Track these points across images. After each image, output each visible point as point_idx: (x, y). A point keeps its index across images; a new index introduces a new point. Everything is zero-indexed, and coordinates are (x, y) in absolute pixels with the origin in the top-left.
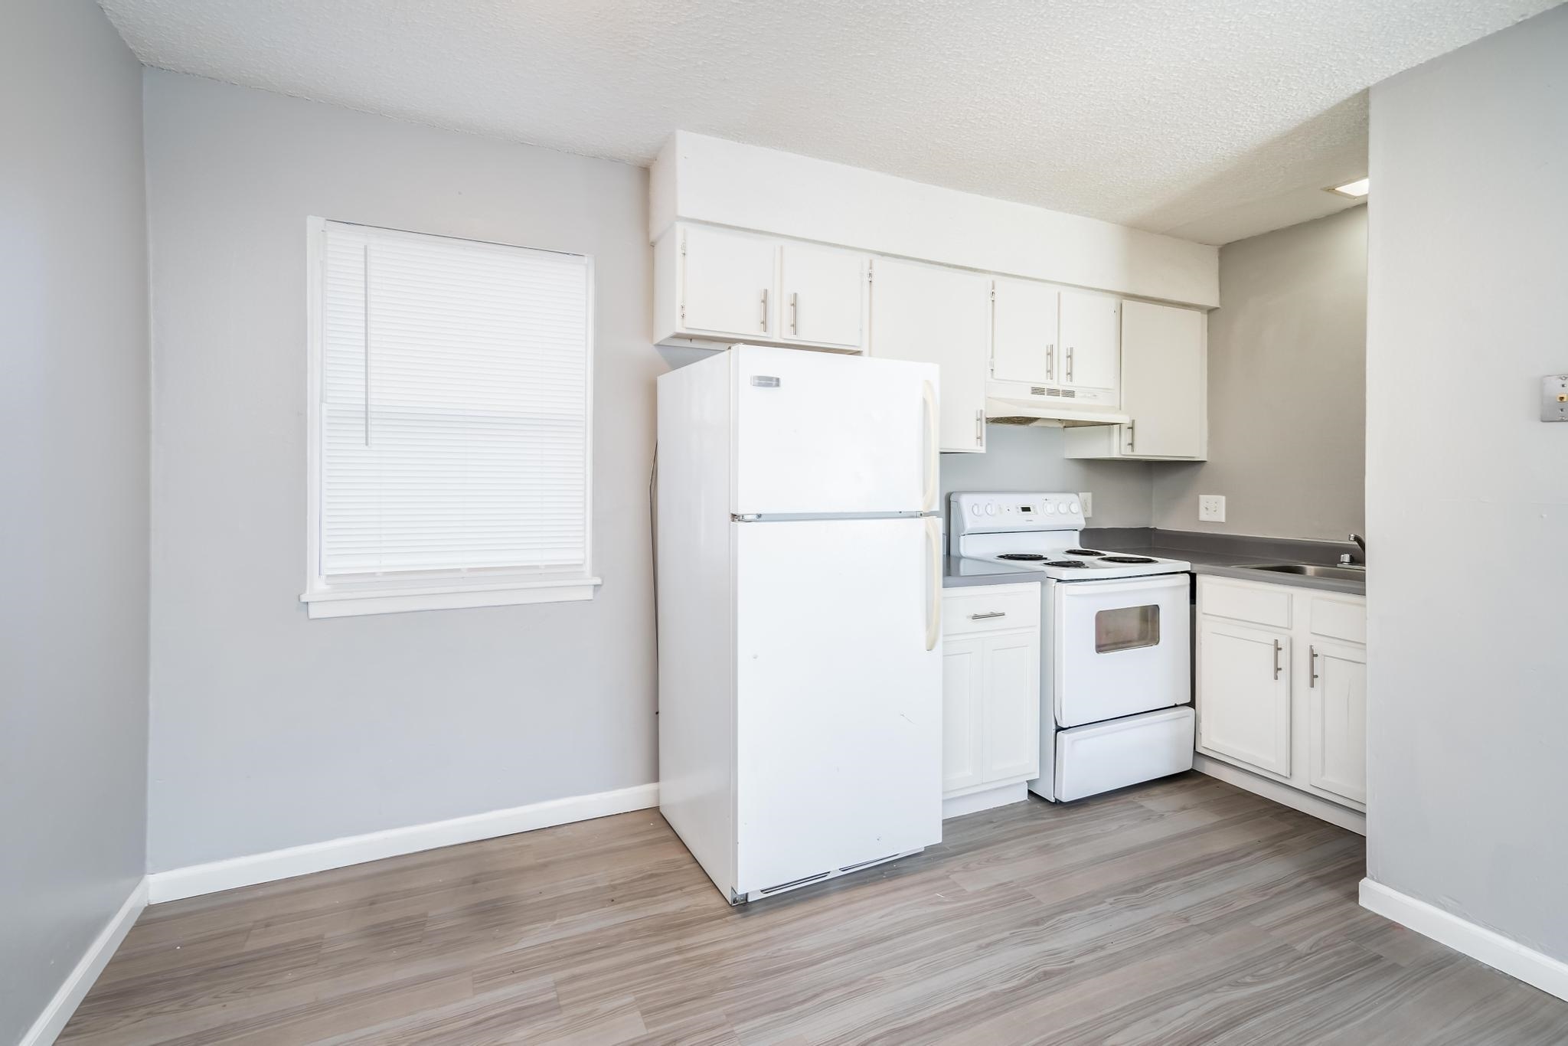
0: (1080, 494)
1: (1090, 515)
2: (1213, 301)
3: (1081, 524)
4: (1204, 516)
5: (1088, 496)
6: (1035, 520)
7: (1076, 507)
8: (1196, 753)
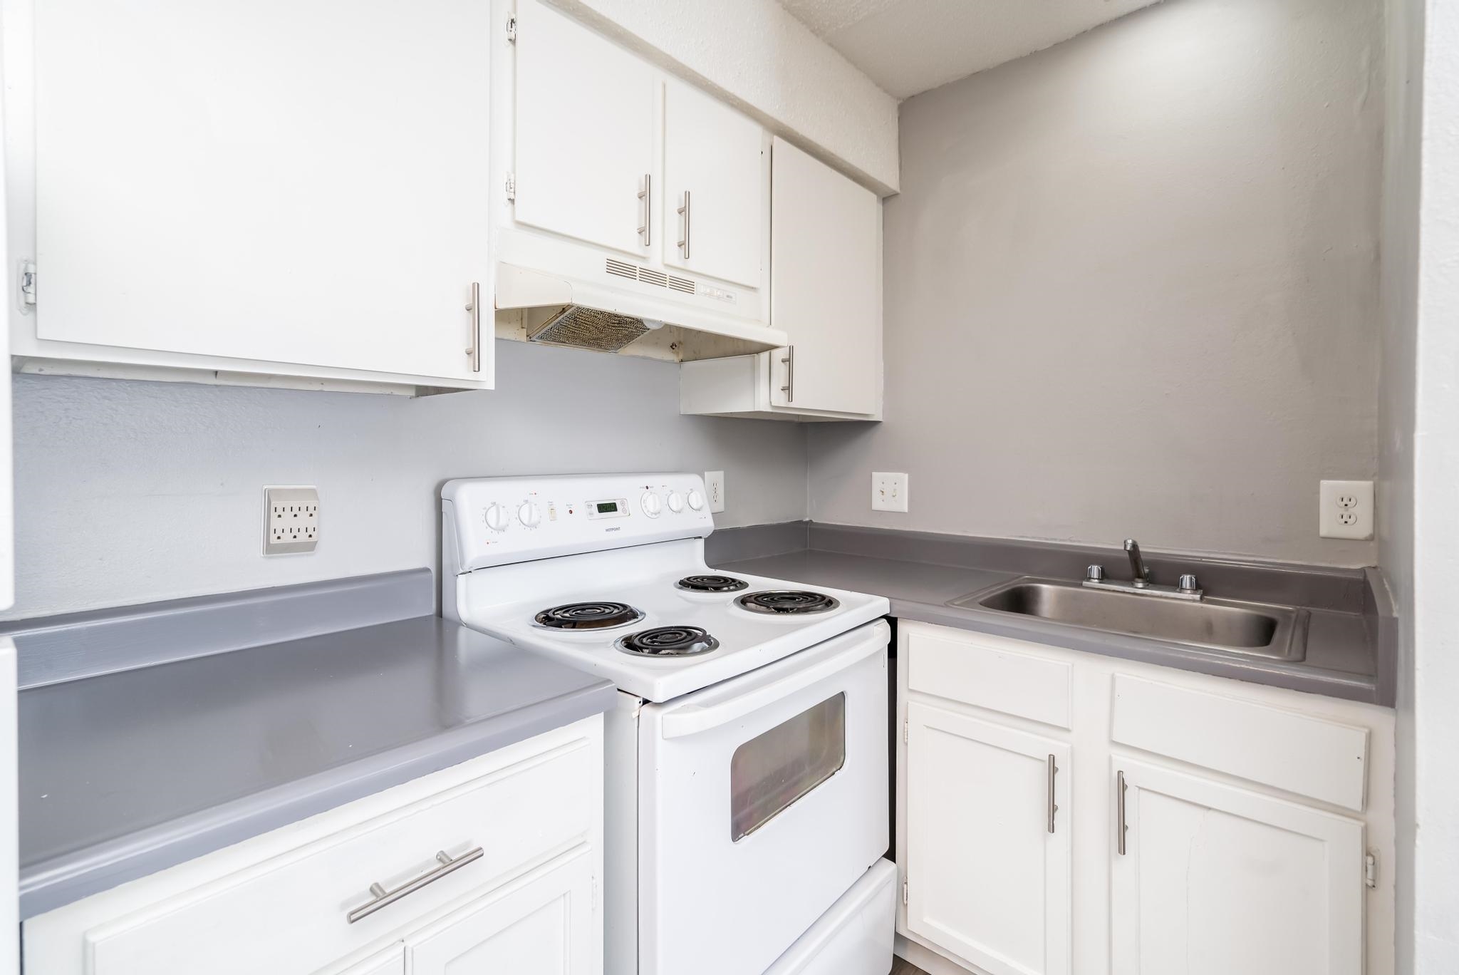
0: (706, 474)
1: (720, 507)
2: (889, 177)
3: (707, 525)
4: (878, 503)
5: (717, 477)
6: (624, 525)
7: (698, 499)
8: (899, 938)
